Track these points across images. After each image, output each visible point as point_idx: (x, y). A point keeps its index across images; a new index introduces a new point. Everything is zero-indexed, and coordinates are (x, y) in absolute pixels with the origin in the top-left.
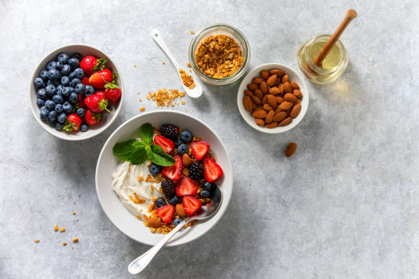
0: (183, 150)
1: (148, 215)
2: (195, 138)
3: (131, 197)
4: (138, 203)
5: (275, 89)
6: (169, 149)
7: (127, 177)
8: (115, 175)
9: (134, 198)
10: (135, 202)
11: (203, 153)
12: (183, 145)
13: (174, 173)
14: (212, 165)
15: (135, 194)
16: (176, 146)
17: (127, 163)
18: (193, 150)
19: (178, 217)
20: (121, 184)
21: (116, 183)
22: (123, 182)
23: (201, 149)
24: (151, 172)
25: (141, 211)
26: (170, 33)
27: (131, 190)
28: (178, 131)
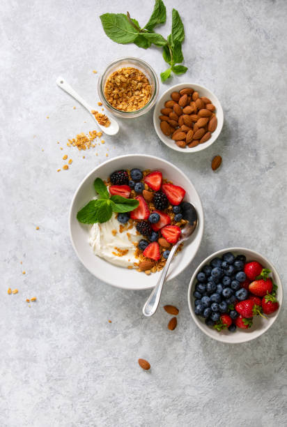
0: (139, 188)
1: (137, 261)
2: (145, 174)
3: (114, 253)
4: (123, 255)
5: (188, 109)
6: (127, 194)
7: (102, 237)
8: (90, 240)
9: (117, 252)
10: (120, 256)
11: (159, 182)
12: (137, 184)
13: (142, 213)
14: (172, 189)
15: (116, 248)
16: (133, 188)
17: (96, 225)
18: (148, 184)
19: (164, 250)
20: (100, 246)
21: (95, 248)
22: (101, 243)
23: (155, 180)
24: (120, 222)
25: (129, 260)
26: (74, 77)
27: (111, 247)
28: (127, 174)
